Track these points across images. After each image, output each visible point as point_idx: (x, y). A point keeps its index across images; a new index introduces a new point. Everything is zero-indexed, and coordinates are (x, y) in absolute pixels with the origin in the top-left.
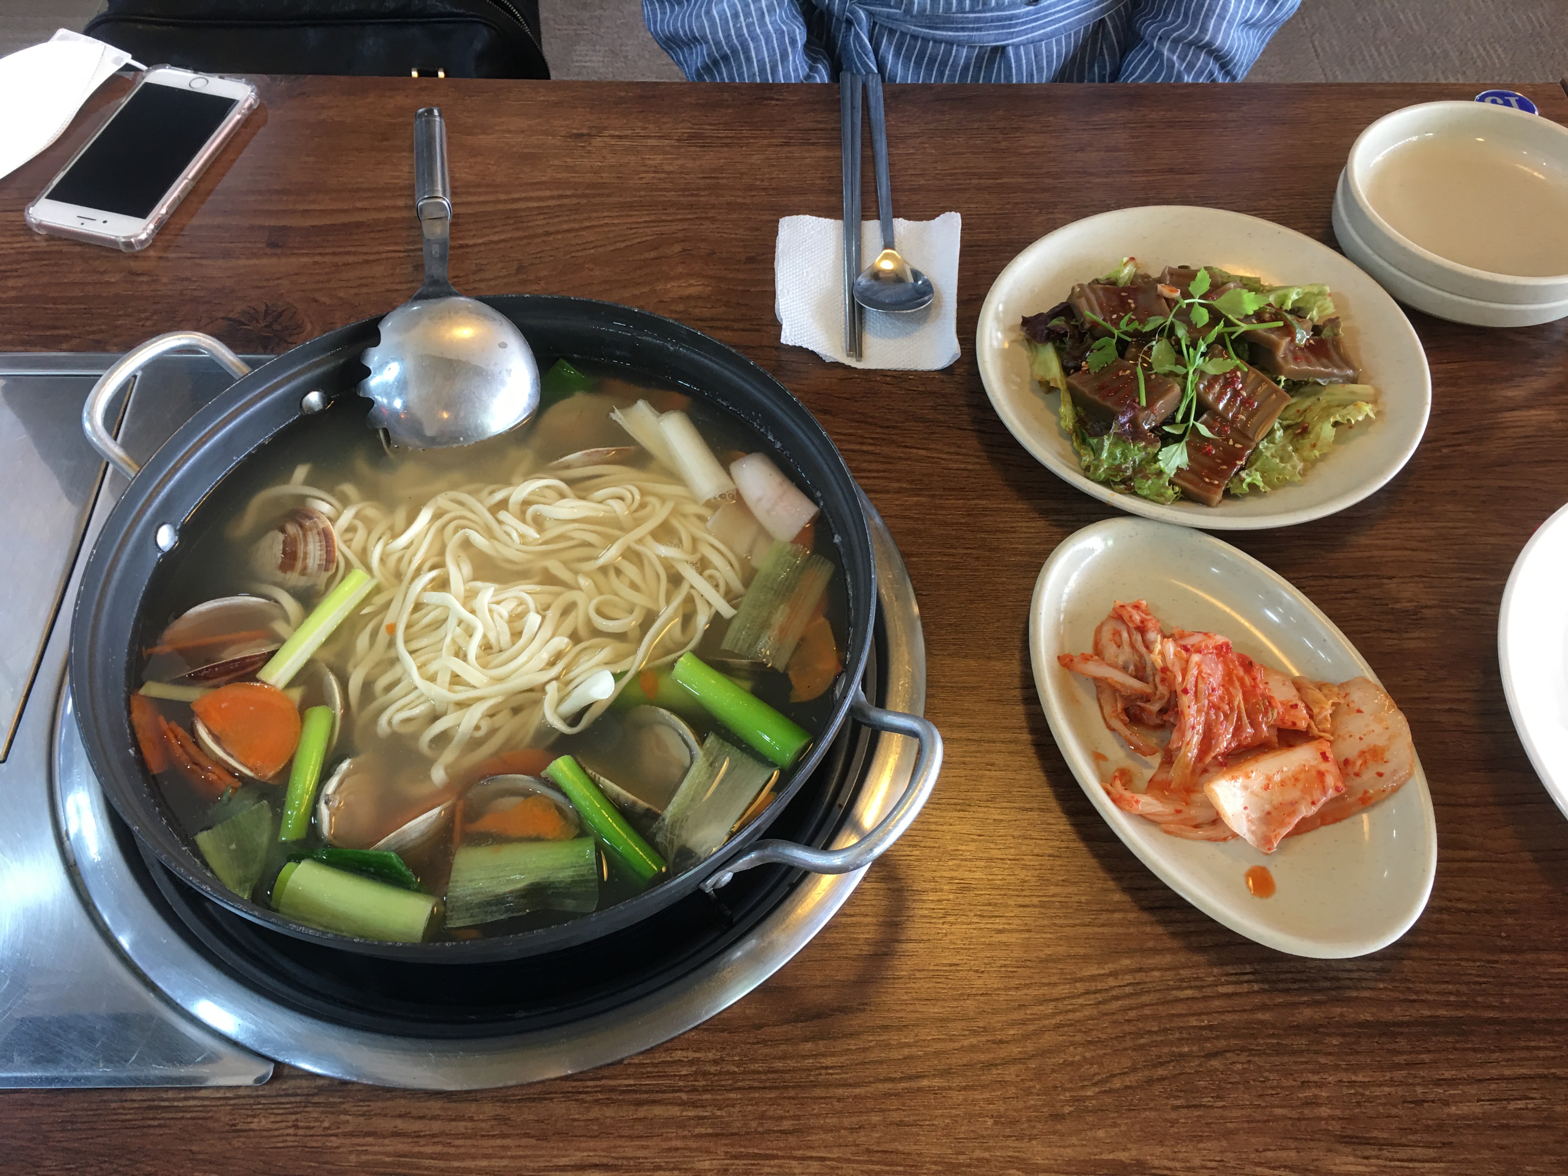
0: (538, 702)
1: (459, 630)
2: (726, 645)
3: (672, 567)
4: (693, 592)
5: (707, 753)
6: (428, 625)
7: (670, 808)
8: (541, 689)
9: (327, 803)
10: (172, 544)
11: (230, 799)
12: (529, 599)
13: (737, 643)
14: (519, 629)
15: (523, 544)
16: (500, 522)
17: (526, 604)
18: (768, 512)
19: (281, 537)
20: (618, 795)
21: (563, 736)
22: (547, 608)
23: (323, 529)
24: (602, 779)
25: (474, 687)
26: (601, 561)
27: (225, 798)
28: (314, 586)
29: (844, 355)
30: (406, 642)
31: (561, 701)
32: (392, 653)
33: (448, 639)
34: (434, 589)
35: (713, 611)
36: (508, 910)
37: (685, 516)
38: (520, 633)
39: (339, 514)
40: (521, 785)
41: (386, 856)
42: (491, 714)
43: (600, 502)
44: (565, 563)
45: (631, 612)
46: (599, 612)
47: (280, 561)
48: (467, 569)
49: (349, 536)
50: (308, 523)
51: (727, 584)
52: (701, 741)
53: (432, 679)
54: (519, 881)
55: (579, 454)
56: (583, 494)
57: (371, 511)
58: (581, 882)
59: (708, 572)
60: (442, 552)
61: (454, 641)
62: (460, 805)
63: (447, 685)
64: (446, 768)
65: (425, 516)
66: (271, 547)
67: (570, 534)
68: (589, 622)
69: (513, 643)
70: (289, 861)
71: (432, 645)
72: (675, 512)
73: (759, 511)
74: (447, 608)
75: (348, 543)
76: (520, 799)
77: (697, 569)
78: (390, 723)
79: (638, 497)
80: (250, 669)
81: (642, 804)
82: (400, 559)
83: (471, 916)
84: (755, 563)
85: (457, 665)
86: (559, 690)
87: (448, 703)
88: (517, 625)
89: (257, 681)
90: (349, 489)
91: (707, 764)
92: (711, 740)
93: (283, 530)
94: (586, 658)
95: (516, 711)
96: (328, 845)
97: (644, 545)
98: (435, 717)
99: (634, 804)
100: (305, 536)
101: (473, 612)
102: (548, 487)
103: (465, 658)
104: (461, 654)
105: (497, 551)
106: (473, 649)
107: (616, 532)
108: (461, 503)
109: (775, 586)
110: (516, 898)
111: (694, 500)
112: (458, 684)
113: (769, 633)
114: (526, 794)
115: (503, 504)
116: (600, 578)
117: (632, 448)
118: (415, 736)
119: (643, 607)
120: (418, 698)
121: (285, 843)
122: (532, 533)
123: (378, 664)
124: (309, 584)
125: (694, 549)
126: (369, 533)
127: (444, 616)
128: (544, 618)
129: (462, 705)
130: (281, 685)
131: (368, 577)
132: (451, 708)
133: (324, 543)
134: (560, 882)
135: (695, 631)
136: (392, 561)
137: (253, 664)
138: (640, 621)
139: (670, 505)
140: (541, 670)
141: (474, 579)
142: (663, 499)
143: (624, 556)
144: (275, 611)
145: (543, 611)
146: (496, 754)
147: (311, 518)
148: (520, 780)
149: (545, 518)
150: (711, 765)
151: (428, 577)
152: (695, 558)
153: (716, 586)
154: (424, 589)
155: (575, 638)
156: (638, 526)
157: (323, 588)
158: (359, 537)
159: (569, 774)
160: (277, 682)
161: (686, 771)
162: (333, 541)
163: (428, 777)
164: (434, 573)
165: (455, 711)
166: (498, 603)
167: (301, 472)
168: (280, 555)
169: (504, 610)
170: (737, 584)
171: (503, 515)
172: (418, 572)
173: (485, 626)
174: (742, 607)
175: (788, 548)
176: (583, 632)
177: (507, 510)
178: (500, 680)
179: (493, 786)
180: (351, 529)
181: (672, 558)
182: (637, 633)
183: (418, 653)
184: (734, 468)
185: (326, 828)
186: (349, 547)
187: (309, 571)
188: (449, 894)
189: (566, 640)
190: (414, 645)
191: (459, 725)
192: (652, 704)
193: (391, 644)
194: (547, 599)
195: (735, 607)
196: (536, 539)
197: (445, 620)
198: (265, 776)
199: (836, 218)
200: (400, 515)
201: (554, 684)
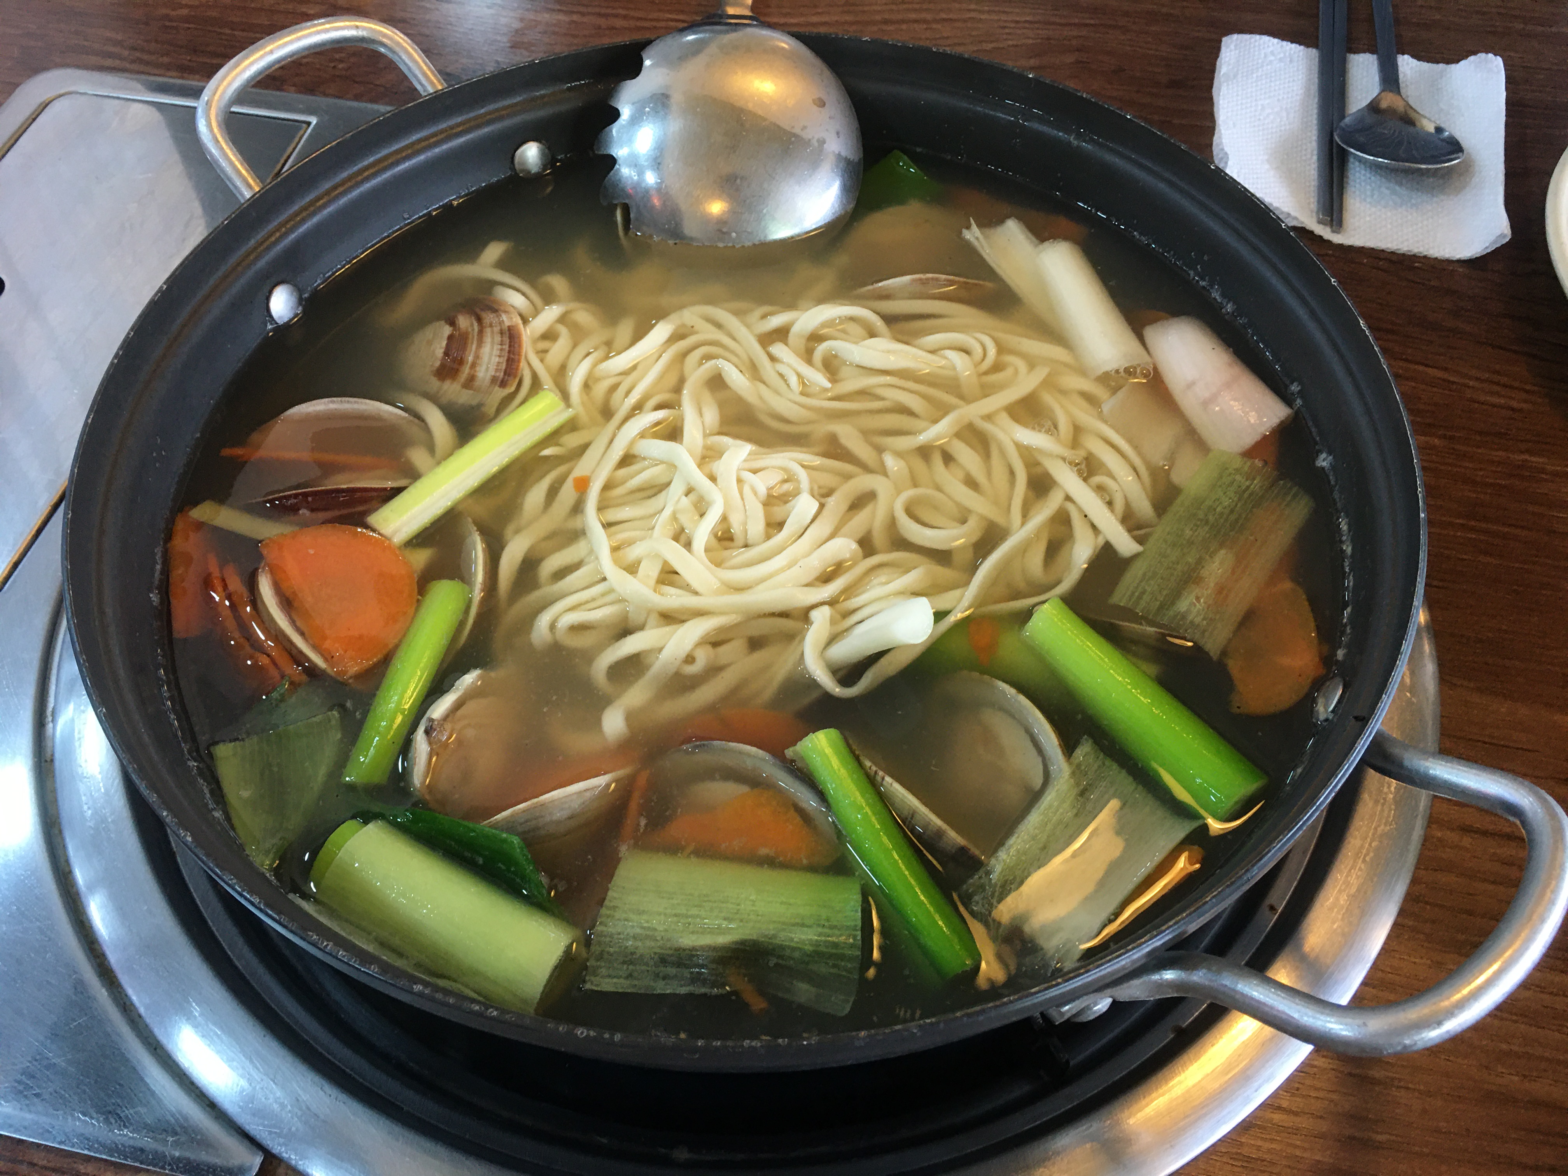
0: (792, 637)
1: (685, 502)
2: (1121, 596)
3: (1038, 464)
4: (1070, 507)
5: (1077, 772)
6: (640, 489)
7: (1002, 855)
8: (804, 615)
9: (427, 732)
10: (291, 315)
11: (282, 700)
12: (803, 476)
13: (1140, 598)
14: (779, 519)
15: (802, 394)
16: (773, 359)
17: (798, 481)
18: (1206, 404)
19: (447, 330)
20: (913, 814)
21: (827, 697)
22: (829, 493)
23: (510, 328)
24: (888, 779)
25: (696, 593)
26: (922, 438)
27: (275, 695)
28: (480, 405)
29: (1315, 220)
30: (600, 509)
31: (833, 639)
32: (576, 523)
33: (667, 513)
34: (656, 436)
35: (1101, 541)
36: (696, 979)
37: (1064, 392)
38: (780, 525)
39: (537, 312)
40: (749, 763)
41: (505, 841)
42: (715, 641)
43: (933, 352)
44: (866, 434)
45: (964, 521)
46: (910, 512)
47: (438, 364)
48: (711, 415)
49: (543, 345)
50: (488, 317)
51: (1127, 505)
52: (1069, 747)
53: (632, 569)
54: (720, 931)
55: (907, 278)
56: (905, 338)
57: (584, 316)
58: (831, 956)
59: (1097, 479)
60: (678, 389)
61: (674, 517)
62: (642, 780)
63: (652, 582)
64: (630, 717)
65: (661, 332)
66: (430, 343)
67: (881, 392)
68: (892, 523)
69: (768, 537)
70: (353, 817)
71: (641, 518)
72: (1048, 383)
73: (1189, 402)
74: (672, 467)
75: (542, 353)
76: (744, 789)
77: (1080, 473)
78: (552, 627)
79: (992, 351)
80: (361, 508)
81: (954, 837)
82: (614, 388)
83: (630, 976)
84: (1179, 477)
85: (675, 554)
86: (833, 622)
87: (649, 612)
88: (778, 512)
89: (367, 527)
90: (558, 283)
91: (1075, 791)
92: (1084, 750)
93: (452, 323)
94: (883, 579)
95: (755, 644)
96: (419, 804)
97: (993, 423)
98: (624, 630)
99: (940, 834)
100: (481, 332)
101: (713, 479)
102: (852, 319)
103: (688, 545)
104: (682, 538)
105: (761, 398)
106: (702, 534)
107: (951, 400)
108: (719, 326)
109: (1211, 518)
110: (713, 961)
111: (1082, 371)
112: (672, 584)
113: (1197, 591)
114: (754, 782)
115: (781, 334)
116: (919, 464)
117: (989, 285)
118: (589, 656)
119: (983, 518)
120: (603, 595)
121: (351, 787)
122: (819, 379)
123: (551, 536)
124: (474, 402)
125: (1075, 443)
126: (575, 346)
127: (664, 480)
128: (822, 506)
129: (670, 618)
130: (399, 539)
131: (562, 405)
132: (653, 619)
133: (506, 347)
134: (794, 949)
135: (1068, 567)
136: (600, 389)
137: (364, 501)
138: (975, 538)
139: (1041, 374)
140: (807, 585)
141: (720, 433)
142: (1032, 363)
143: (958, 435)
144: (415, 431)
145: (823, 495)
146: (712, 708)
147: (495, 311)
148: (749, 755)
149: (844, 363)
150: (1082, 793)
151: (648, 418)
152: (1078, 455)
153: (1110, 504)
154: (642, 435)
155: (867, 546)
156: (986, 396)
157: (493, 410)
158: (558, 350)
159: (835, 762)
160: (395, 532)
161: (1034, 797)
162: (520, 346)
163: (598, 722)
164: (660, 414)
165: (658, 627)
166: (755, 472)
167: (494, 251)
168: (440, 352)
169: (761, 484)
170: (1144, 507)
171: (778, 349)
172: (638, 408)
173: (727, 503)
174: (1152, 541)
175: (1238, 463)
176: (879, 538)
177: (786, 344)
178: (740, 589)
179: (703, 758)
180: (549, 336)
181: (1039, 450)
182: (969, 555)
183: (613, 529)
184: (1151, 333)
185: (418, 777)
186: (542, 361)
187: (477, 383)
188: (599, 928)
189: (854, 546)
190: (613, 515)
191: (660, 650)
192: (983, 672)
193: (578, 508)
194: (827, 480)
195: (1140, 540)
196: (826, 390)
197: (668, 484)
198: (345, 673)
199: (1307, 45)
200: (625, 329)
201: (826, 609)
